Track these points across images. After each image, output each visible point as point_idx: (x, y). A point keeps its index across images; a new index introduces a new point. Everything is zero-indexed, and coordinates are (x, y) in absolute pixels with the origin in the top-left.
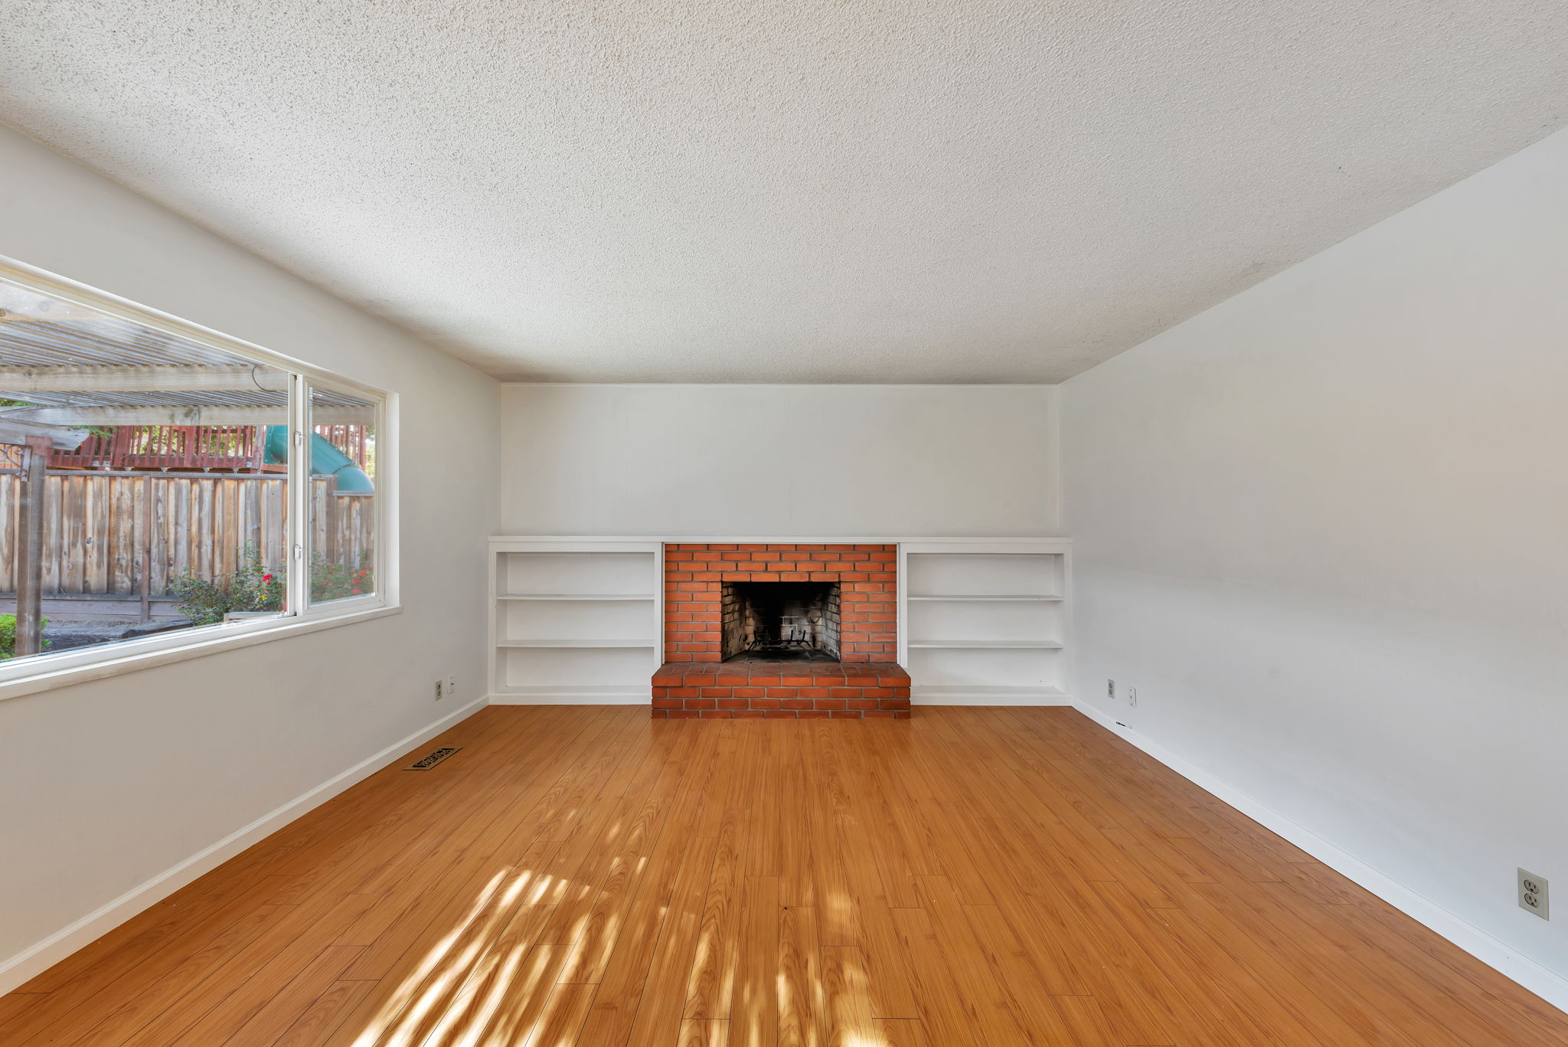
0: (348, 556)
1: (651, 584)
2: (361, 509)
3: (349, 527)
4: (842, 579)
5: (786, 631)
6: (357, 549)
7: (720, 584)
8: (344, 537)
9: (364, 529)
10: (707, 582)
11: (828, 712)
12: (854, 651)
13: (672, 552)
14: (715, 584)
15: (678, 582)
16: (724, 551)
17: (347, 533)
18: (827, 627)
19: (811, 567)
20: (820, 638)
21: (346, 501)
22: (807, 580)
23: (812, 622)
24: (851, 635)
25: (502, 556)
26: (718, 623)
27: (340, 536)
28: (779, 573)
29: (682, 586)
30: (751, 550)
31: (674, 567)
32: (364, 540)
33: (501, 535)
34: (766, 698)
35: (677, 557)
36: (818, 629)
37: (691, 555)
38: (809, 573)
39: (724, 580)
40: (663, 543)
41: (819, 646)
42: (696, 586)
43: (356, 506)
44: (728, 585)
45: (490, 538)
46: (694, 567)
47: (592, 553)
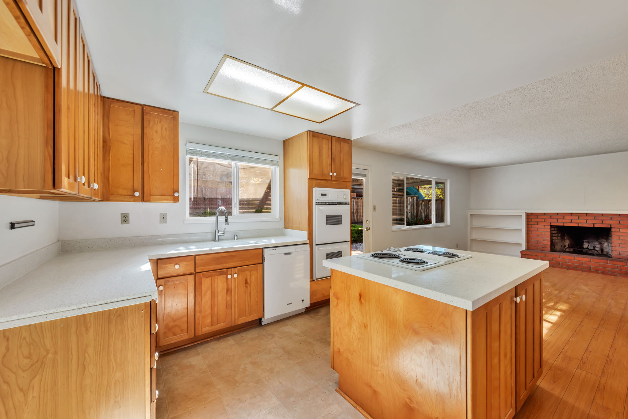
0: (421, 216)
1: (522, 225)
2: (425, 204)
3: (422, 209)
4: (612, 227)
5: (586, 245)
6: (424, 215)
7: (550, 226)
8: (420, 211)
9: (426, 209)
10: (544, 225)
11: (599, 272)
12: (620, 254)
13: (529, 216)
14: (547, 226)
15: (532, 225)
16: (551, 215)
17: (421, 210)
18: (608, 246)
19: (595, 222)
20: (605, 250)
21: (421, 202)
22: (593, 226)
23: (601, 244)
24: (618, 248)
25: (471, 215)
26: (549, 239)
27: (419, 211)
28: (578, 223)
29: (534, 226)
30: (564, 215)
31: (530, 220)
32: (425, 212)
33: (471, 210)
34: (568, 263)
35: (531, 217)
36: (604, 246)
37: (537, 216)
38: (594, 224)
39: (551, 225)
40: (525, 213)
41: (605, 253)
42: (539, 226)
43: (423, 203)
44: (554, 227)
45: (468, 211)
46: (538, 220)
47: (500, 215)
